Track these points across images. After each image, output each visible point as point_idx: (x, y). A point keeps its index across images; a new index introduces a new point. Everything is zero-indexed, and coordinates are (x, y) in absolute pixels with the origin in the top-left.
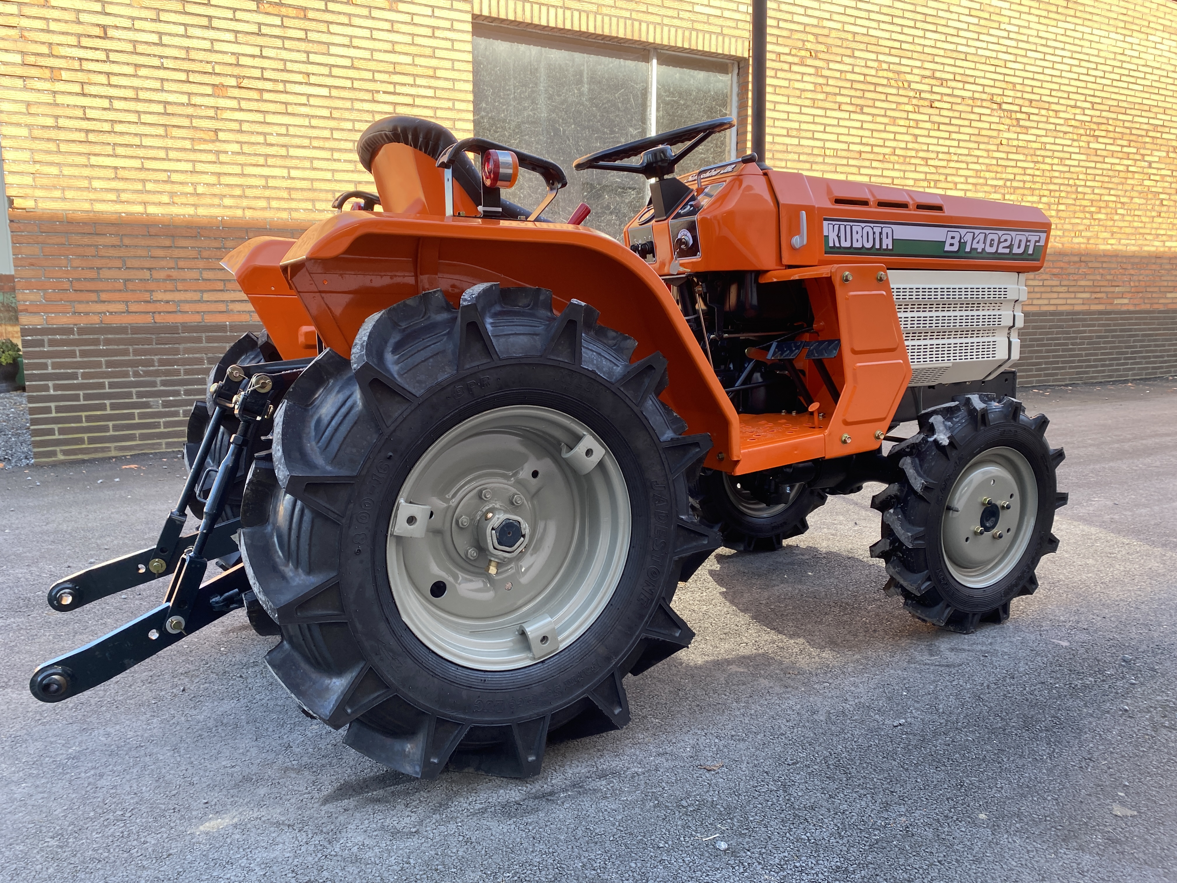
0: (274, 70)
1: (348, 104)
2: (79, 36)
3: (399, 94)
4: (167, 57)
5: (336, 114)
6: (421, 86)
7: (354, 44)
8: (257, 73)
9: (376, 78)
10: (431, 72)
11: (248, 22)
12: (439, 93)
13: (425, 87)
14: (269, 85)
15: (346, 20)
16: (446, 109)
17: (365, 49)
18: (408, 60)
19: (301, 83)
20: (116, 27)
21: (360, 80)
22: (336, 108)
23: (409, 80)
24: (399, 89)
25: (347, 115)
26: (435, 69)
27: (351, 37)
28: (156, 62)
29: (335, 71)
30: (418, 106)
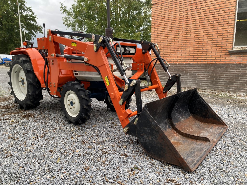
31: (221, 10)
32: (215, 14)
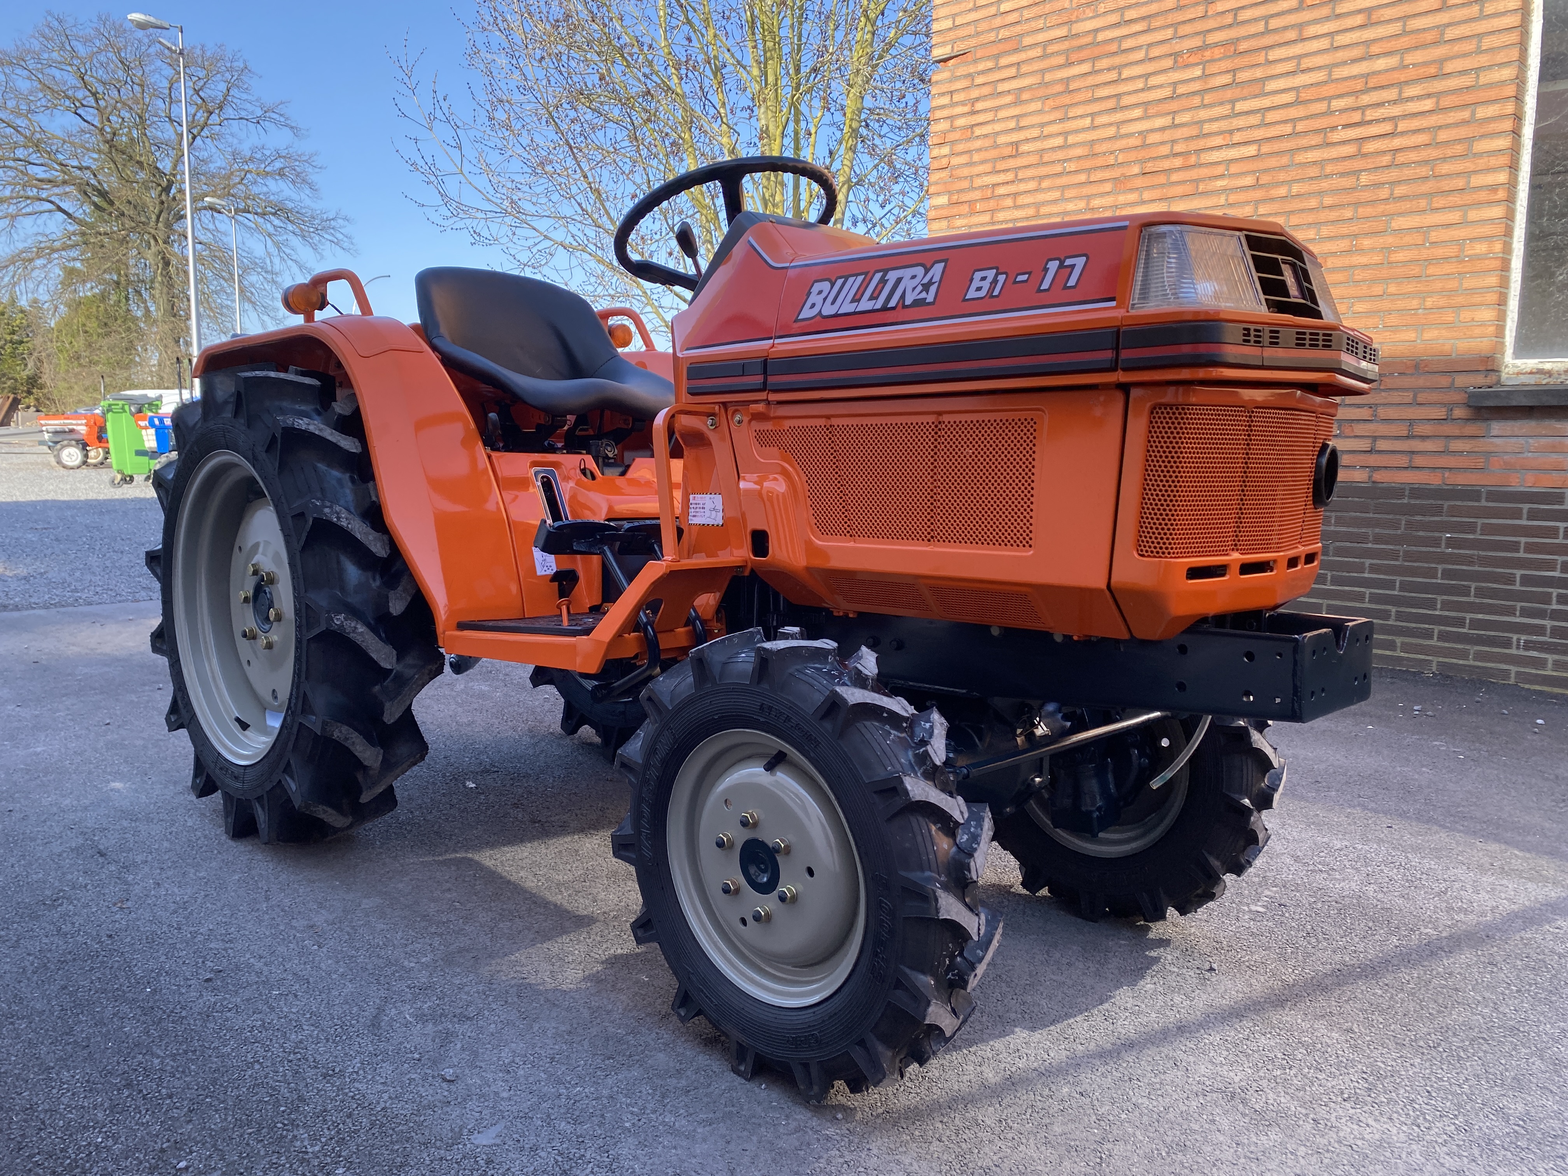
0: (1187, 139)
1: (1285, 160)
2: (995, 160)
3: (1370, 122)
4: (1070, 160)
5: (1265, 179)
6: (1410, 99)
7: (1303, 66)
8: (1165, 150)
9: (1333, 108)
10: (1432, 70)
11: (1161, 86)
12: (1446, 102)
13: (1419, 98)
14: (1178, 162)
15: (1292, 35)
16: (1457, 125)
17: (1319, 68)
18: (1393, 61)
19: (1220, 147)
20: (1027, 140)
21: (1307, 118)
22: (1266, 171)
23: (1391, 94)
24: (1370, 115)
25: (1282, 176)
26: (1441, 61)
27: (1300, 57)
28: (1058, 168)
29: (1271, 117)
30: (1403, 133)
31: (1410, 92)
32: (1368, 118)
